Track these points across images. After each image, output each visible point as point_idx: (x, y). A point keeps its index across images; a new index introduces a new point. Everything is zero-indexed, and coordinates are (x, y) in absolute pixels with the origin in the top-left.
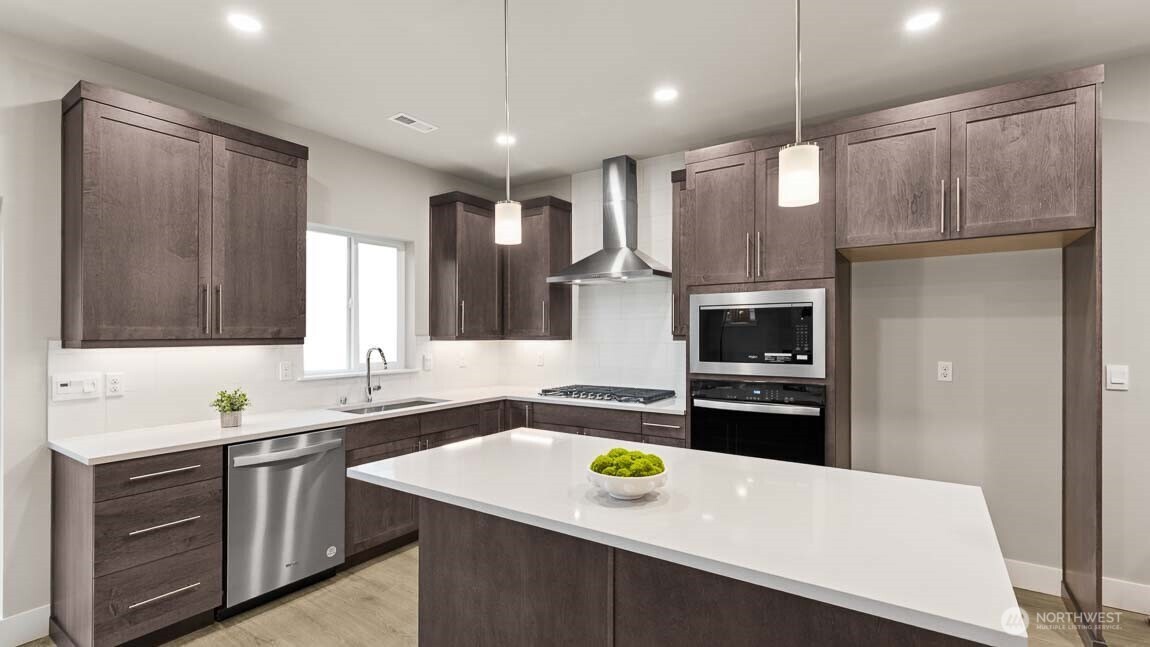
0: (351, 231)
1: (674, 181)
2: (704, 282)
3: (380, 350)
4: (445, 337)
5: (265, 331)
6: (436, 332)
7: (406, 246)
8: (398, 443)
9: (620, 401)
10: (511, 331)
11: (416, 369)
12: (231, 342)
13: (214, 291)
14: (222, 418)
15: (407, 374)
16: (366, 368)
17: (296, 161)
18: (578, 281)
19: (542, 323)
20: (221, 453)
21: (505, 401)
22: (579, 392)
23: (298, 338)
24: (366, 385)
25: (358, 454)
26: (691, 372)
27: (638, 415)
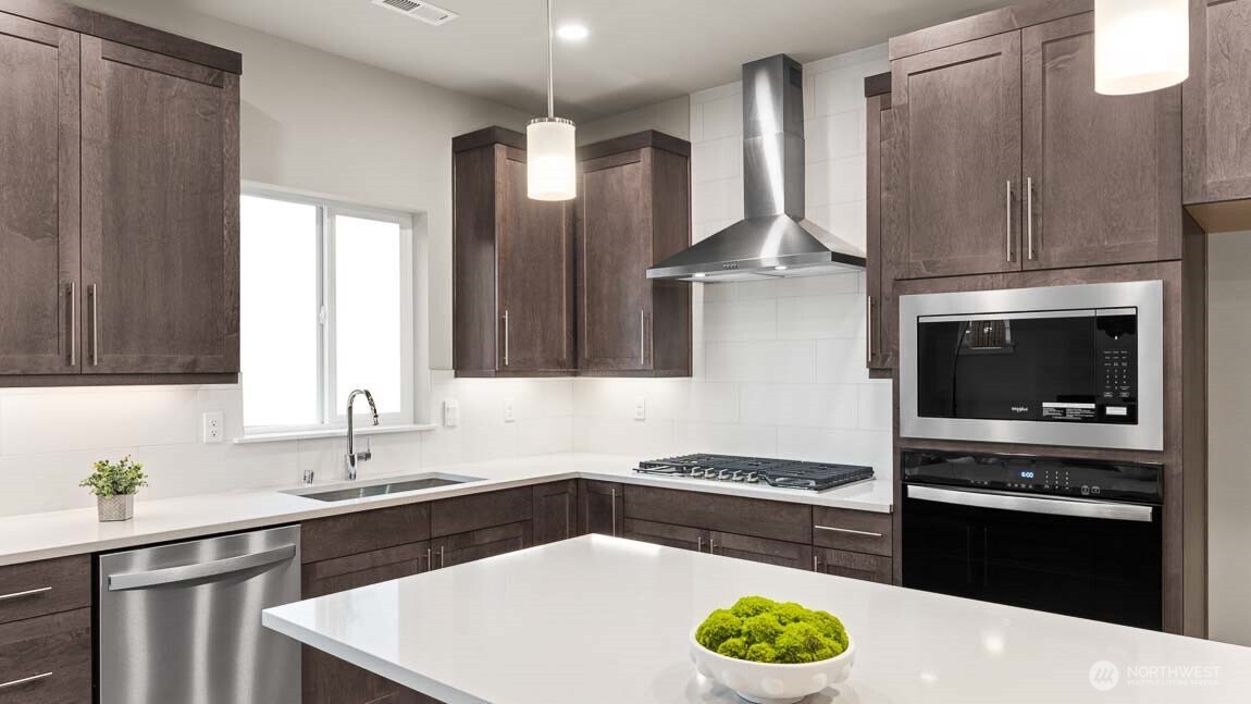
0: (320, 195)
1: (869, 93)
2: (925, 272)
3: (368, 394)
4: (479, 372)
5: (170, 361)
6: (465, 362)
7: (414, 220)
8: (393, 551)
9: (774, 485)
10: (589, 361)
11: (433, 425)
12: (112, 379)
13: (85, 295)
14: (99, 504)
15: (416, 430)
16: (347, 425)
17: (220, 77)
18: (700, 275)
19: (641, 346)
20: (88, 567)
21: (577, 481)
22: (703, 468)
23: (227, 371)
24: (345, 451)
25: (325, 569)
26: (903, 435)
27: (806, 511)
